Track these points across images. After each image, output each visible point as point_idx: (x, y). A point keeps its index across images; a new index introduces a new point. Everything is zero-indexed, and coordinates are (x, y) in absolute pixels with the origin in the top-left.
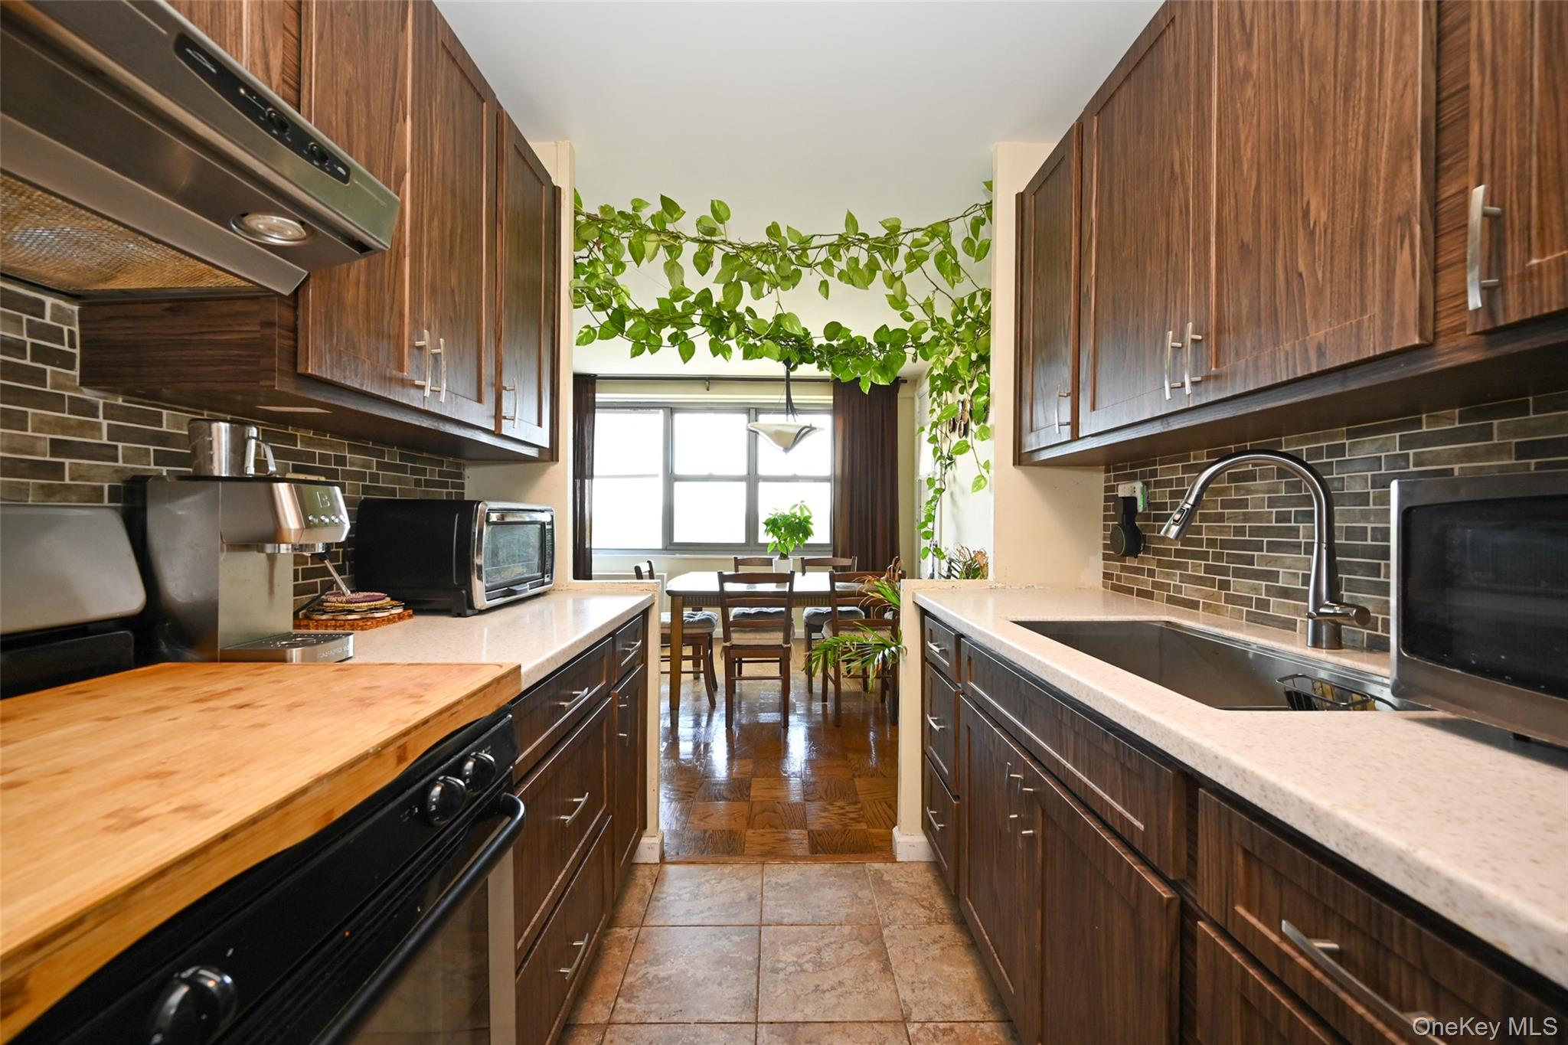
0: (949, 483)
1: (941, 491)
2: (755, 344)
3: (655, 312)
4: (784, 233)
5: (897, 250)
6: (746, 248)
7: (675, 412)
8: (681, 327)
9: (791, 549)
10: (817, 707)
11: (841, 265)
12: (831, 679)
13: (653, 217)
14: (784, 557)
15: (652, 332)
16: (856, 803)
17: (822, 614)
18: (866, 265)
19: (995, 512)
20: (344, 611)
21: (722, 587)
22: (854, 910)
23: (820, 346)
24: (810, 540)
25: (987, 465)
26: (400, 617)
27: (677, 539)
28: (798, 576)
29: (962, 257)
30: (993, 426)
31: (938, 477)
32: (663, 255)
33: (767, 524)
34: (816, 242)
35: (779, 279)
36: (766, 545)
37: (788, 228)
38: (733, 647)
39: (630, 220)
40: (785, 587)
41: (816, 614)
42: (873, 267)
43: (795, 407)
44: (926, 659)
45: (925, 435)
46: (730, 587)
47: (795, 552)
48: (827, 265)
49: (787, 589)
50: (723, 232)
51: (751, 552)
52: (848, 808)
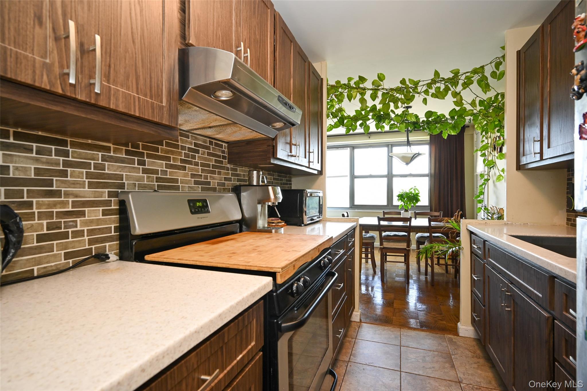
0: (492, 176)
1: (488, 180)
2: (394, 123)
3: (355, 116)
4: (408, 83)
5: (458, 82)
6: (392, 90)
7: (355, 148)
8: (364, 120)
9: (410, 207)
10: (423, 278)
11: (432, 91)
12: (429, 265)
13: (355, 82)
14: (406, 211)
15: (354, 124)
16: (441, 314)
17: (425, 237)
18: (444, 89)
19: (507, 191)
20: (271, 223)
21: (379, 223)
22: (439, 348)
23: (423, 121)
24: (419, 204)
25: (503, 170)
26: (284, 226)
27: (356, 203)
28: (413, 219)
29: (490, 80)
30: (505, 153)
31: (486, 173)
32: (359, 96)
33: (398, 196)
34: (420, 84)
35: (405, 100)
36: (398, 206)
37: (409, 79)
38: (384, 248)
39: (347, 86)
40: (407, 223)
41: (422, 237)
42: (447, 89)
43: (410, 142)
44: (472, 252)
45: (479, 153)
46: (383, 223)
47: (411, 209)
48: (426, 92)
49: (408, 225)
50: (382, 85)
51: (390, 209)
52: (437, 316)
